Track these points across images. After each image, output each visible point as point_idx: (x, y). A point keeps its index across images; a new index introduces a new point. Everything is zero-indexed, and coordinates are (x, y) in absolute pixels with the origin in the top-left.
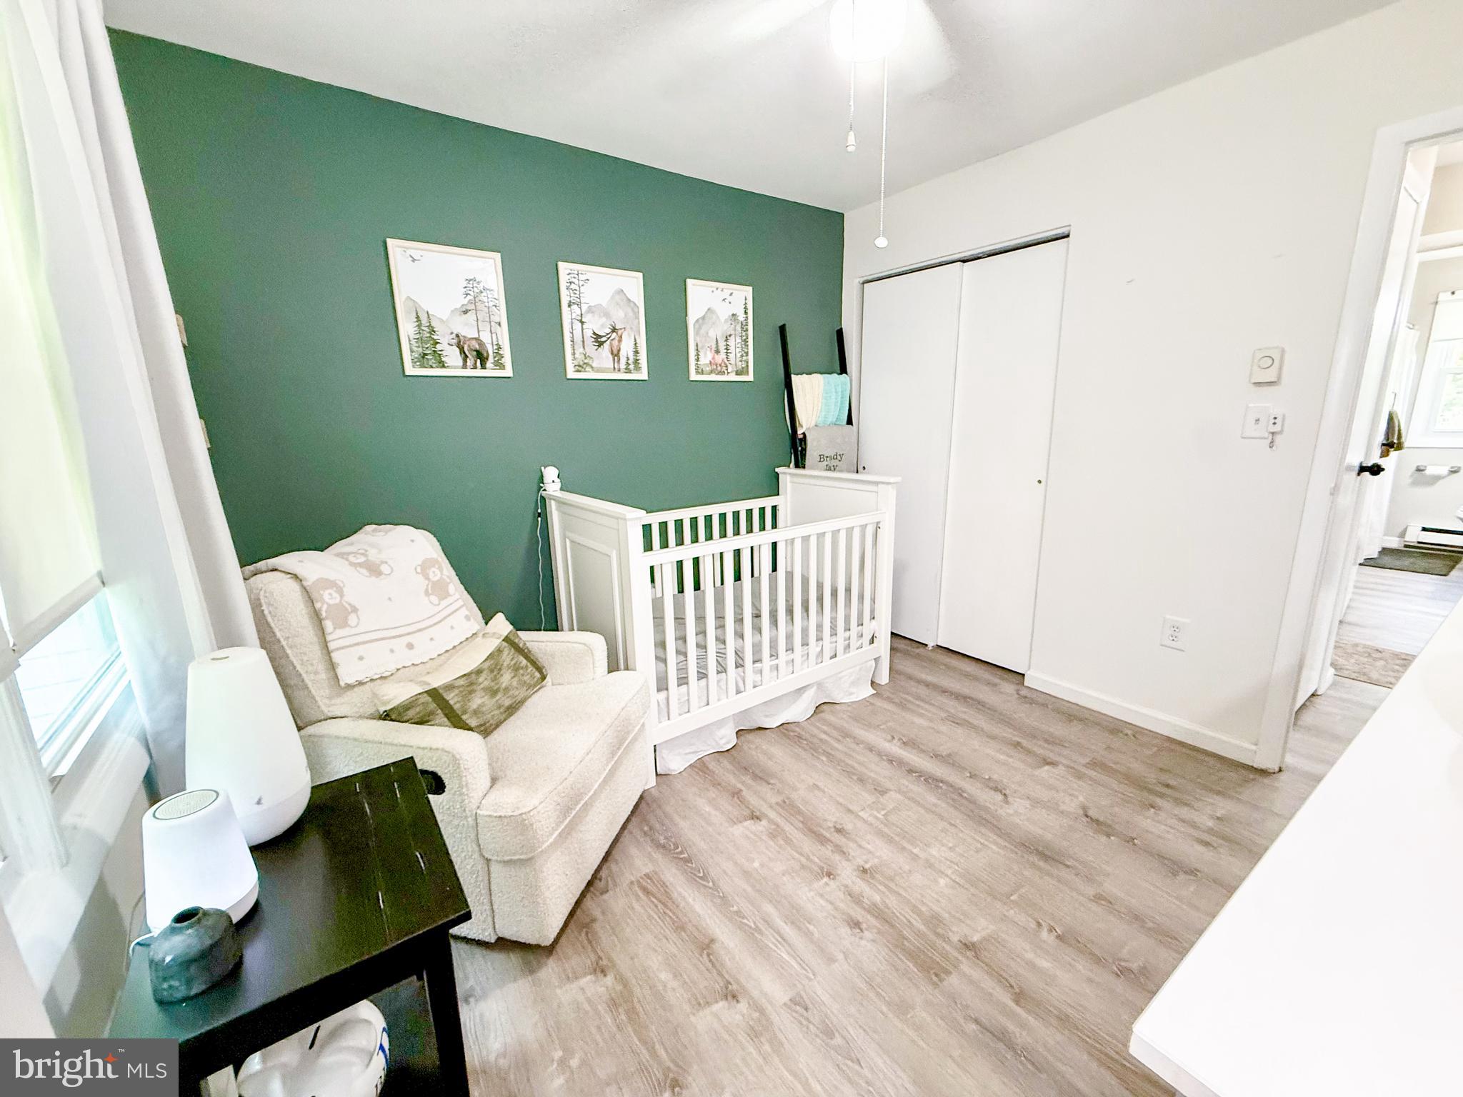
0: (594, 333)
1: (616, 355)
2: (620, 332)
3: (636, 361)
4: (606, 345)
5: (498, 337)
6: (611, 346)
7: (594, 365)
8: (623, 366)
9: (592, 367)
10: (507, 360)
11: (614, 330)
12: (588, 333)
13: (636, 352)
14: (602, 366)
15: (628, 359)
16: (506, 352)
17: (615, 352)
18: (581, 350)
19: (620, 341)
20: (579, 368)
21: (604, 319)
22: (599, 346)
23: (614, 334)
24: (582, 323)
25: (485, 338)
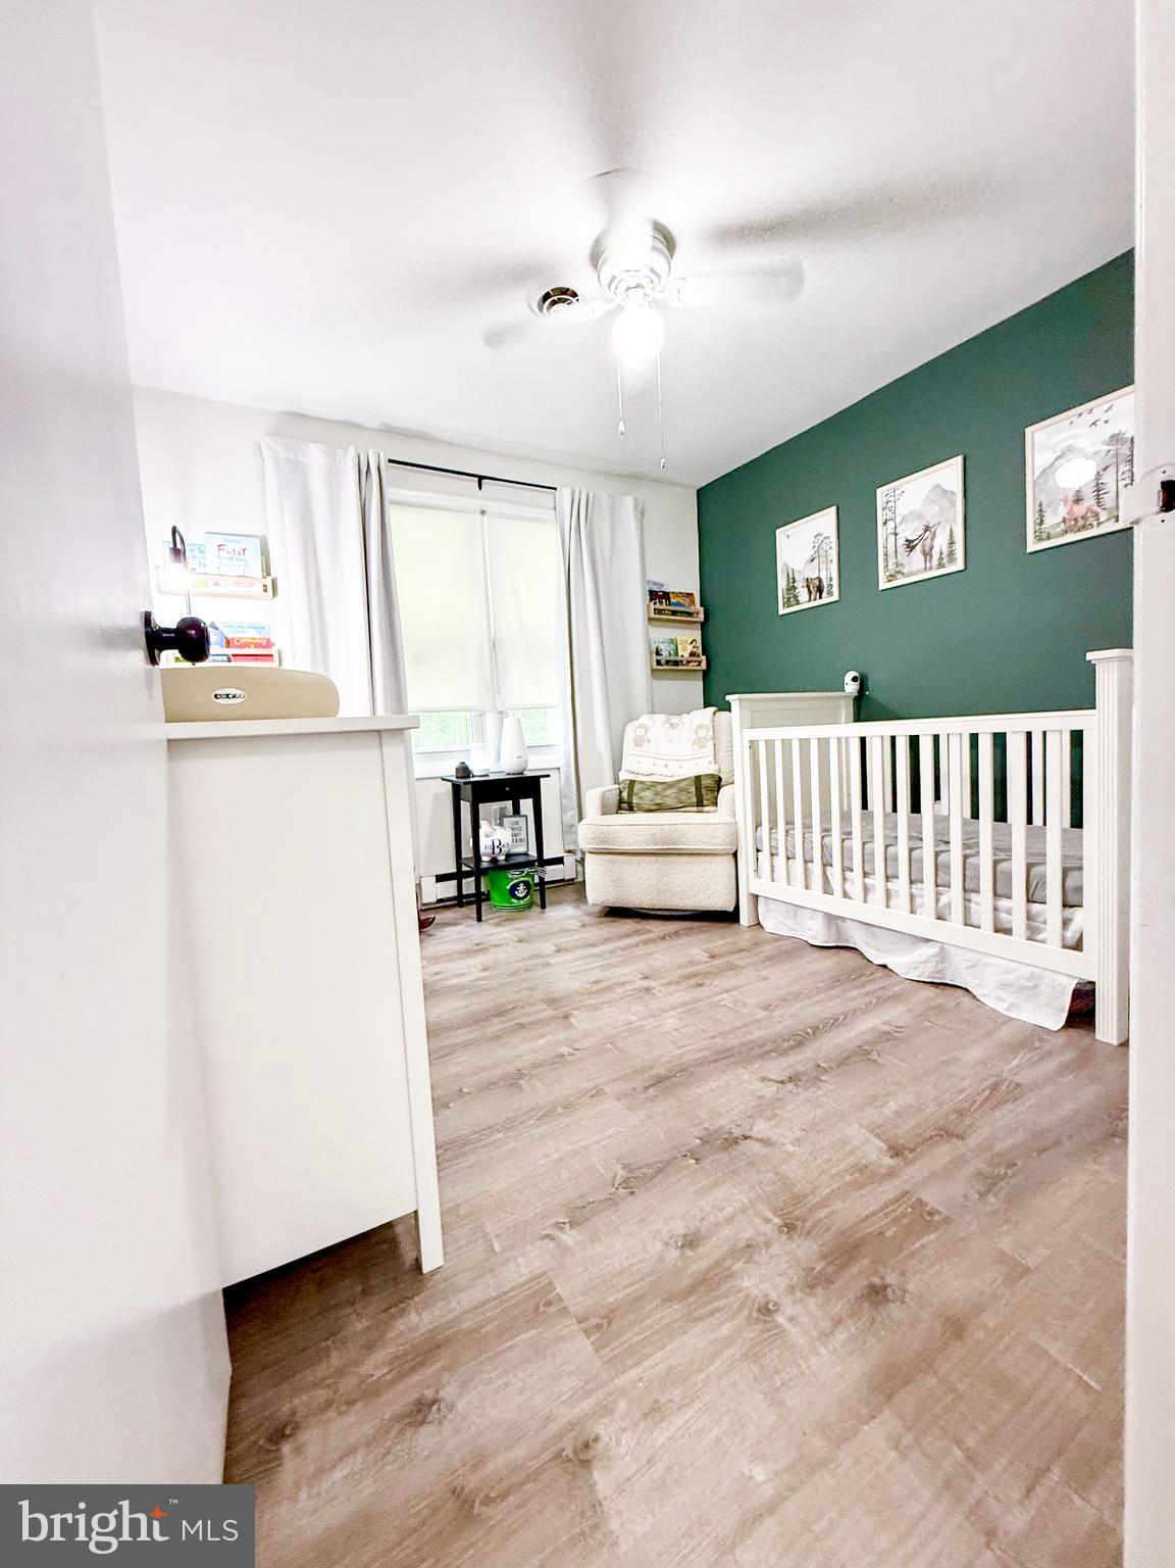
0: (907, 541)
1: (927, 554)
2: (933, 530)
3: (951, 554)
4: (918, 548)
5: (830, 573)
6: (923, 545)
7: (905, 571)
8: (935, 562)
9: (903, 574)
10: (835, 590)
11: (927, 529)
12: (901, 542)
13: (952, 543)
14: (915, 568)
15: (941, 554)
16: (835, 582)
17: (927, 550)
18: (894, 560)
19: (932, 539)
20: (890, 578)
21: (917, 523)
22: (911, 551)
23: (928, 533)
24: (896, 534)
25: (823, 576)
